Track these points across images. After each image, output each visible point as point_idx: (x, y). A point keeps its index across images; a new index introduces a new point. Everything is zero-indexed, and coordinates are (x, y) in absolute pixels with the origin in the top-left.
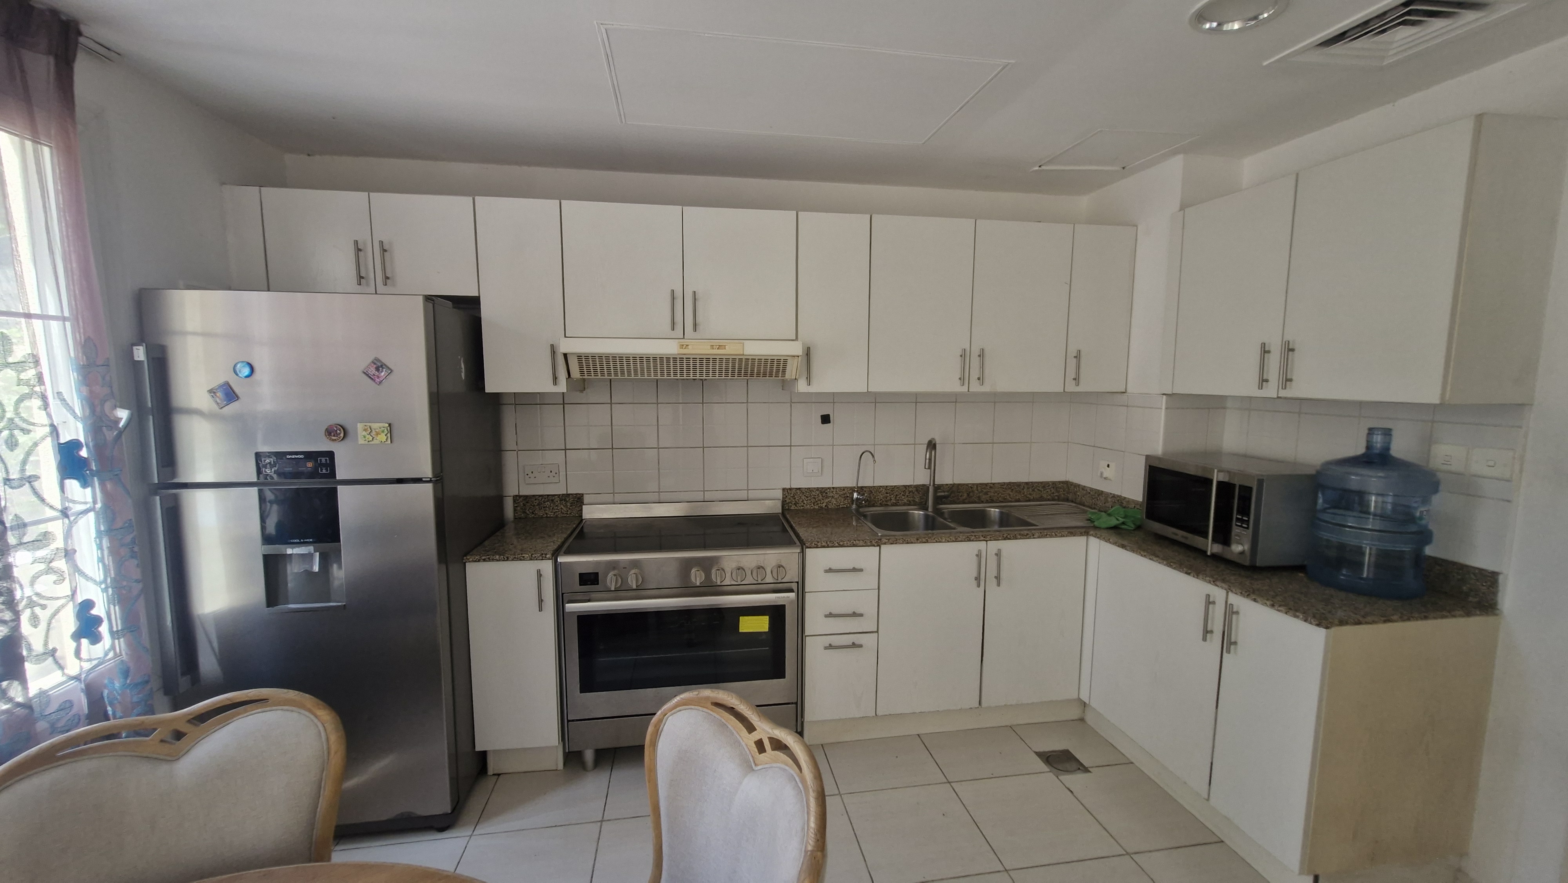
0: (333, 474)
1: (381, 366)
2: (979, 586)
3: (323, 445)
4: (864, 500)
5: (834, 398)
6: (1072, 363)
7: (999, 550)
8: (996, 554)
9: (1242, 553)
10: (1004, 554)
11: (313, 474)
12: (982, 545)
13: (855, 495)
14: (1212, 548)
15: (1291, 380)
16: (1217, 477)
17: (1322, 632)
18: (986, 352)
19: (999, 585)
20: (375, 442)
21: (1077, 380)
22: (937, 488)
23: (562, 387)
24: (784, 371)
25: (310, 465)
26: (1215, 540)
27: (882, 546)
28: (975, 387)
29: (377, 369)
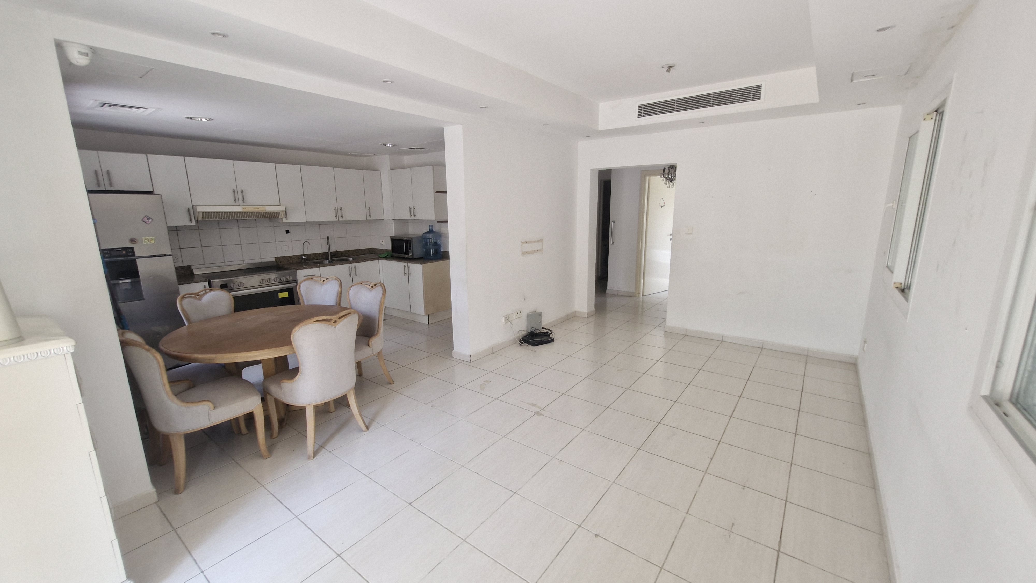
0: (134, 255)
1: (149, 218)
2: (351, 276)
3: (128, 245)
4: (307, 258)
5: (290, 224)
6: (368, 211)
7: (355, 266)
8: (354, 267)
9: (411, 255)
10: (356, 267)
11: (126, 255)
12: (350, 265)
13: (303, 257)
14: (406, 256)
15: (415, 215)
16: (404, 239)
17: (421, 265)
18: (342, 208)
19: (356, 276)
20: (150, 243)
21: (370, 216)
22: (331, 253)
23: (194, 223)
24: (278, 216)
25: (124, 252)
26: (406, 254)
27: (321, 268)
28: (341, 219)
29: (148, 219)
